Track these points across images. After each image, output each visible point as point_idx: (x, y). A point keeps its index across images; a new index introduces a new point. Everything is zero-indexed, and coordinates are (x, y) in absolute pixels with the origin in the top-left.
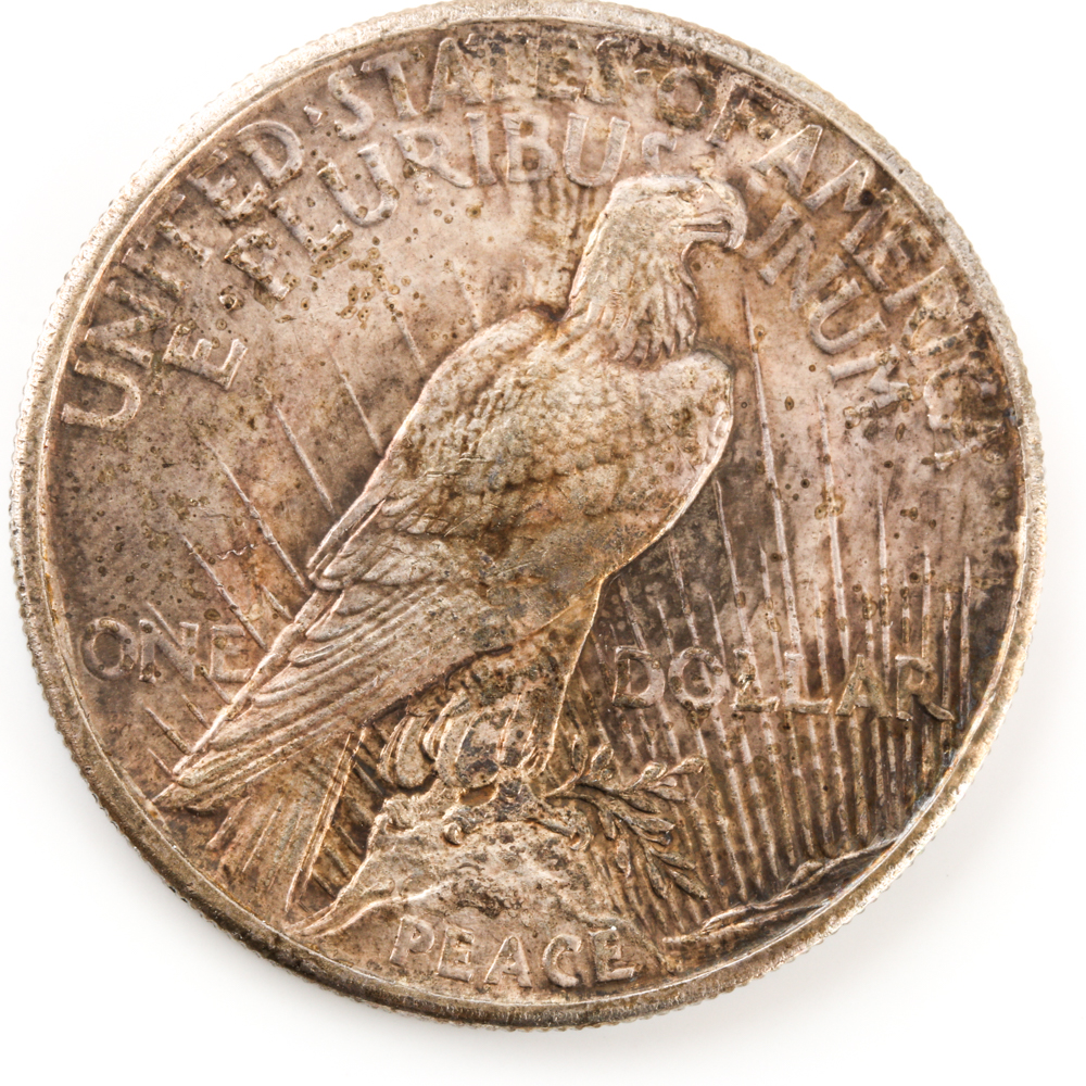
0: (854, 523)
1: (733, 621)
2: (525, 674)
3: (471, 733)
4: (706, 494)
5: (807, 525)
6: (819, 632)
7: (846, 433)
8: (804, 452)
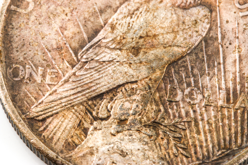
0: (244, 56)
1: (205, 80)
2: (141, 89)
3: (123, 105)
4: (200, 44)
5: (230, 55)
6: (231, 85)
7: (244, 31)
8: (230, 36)
